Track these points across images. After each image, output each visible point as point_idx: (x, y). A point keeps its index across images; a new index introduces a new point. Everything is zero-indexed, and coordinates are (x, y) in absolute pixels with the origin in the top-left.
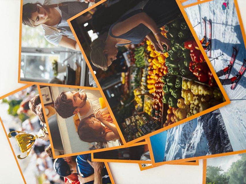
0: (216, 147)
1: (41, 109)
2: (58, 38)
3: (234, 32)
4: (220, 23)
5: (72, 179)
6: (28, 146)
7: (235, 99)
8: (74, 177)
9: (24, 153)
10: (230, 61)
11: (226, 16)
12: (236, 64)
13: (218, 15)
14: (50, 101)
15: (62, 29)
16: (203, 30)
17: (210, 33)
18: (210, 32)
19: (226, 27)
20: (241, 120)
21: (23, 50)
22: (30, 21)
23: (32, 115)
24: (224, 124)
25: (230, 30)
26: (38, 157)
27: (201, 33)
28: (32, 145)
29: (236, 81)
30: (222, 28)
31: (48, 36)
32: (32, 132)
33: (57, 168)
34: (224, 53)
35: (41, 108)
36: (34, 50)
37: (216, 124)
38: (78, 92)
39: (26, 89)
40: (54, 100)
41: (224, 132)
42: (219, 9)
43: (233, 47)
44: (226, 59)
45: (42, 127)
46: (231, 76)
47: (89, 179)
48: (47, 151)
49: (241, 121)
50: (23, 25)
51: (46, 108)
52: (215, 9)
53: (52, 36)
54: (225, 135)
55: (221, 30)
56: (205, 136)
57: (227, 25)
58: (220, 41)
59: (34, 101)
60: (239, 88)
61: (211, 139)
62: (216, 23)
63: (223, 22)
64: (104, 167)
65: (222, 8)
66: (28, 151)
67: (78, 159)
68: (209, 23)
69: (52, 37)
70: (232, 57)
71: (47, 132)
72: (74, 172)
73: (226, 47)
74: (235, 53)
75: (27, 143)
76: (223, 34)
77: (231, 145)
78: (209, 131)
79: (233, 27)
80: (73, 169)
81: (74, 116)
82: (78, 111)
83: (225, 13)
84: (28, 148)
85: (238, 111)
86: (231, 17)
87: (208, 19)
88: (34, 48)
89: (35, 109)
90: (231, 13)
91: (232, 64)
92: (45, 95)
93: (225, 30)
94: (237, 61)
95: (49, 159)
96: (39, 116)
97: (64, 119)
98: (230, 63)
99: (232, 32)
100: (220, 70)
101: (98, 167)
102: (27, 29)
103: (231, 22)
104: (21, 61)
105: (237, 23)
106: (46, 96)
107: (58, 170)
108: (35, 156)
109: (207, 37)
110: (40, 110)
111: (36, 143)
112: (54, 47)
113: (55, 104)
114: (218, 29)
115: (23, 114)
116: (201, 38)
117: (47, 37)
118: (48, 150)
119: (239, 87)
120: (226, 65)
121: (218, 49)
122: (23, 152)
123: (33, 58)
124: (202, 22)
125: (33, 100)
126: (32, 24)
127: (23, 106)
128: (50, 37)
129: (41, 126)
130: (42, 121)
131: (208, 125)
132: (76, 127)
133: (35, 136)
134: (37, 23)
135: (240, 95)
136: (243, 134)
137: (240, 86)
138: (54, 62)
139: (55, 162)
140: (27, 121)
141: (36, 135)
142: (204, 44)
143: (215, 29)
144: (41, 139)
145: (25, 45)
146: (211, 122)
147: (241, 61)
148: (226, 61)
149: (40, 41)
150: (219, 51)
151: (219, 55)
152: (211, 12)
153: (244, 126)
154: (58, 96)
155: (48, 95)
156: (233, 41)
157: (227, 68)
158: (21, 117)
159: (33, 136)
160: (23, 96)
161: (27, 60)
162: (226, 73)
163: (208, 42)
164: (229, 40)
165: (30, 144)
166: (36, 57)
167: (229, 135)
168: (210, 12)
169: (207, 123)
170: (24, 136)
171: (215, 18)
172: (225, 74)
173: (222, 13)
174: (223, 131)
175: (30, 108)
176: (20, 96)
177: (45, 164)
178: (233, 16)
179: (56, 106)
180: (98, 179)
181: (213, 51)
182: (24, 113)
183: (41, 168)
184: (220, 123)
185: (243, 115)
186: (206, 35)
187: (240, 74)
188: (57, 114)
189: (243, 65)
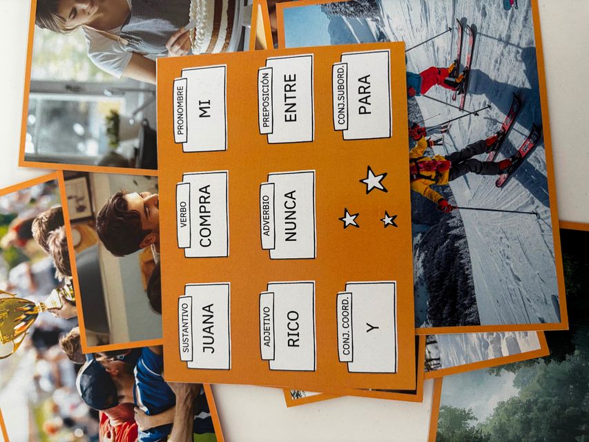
0: (445, 312)
1: (60, 240)
2: (120, 59)
3: (520, 61)
4: (494, 36)
5: (118, 417)
6: (17, 327)
7: (502, 209)
8: (124, 413)
9: (6, 344)
10: (503, 124)
11: (510, 24)
12: (516, 132)
13: (493, 18)
14: (87, 213)
15: (131, 38)
16: (456, 47)
17: (470, 56)
18: (469, 53)
19: (505, 47)
20: (508, 258)
21: (34, 87)
22: (56, 18)
23: (37, 254)
24: (469, 262)
25: (513, 55)
26: (40, 357)
27: (450, 53)
28: (28, 328)
29: (508, 170)
30: (496, 48)
31: (97, 53)
32: (32, 294)
33: (84, 388)
34: (492, 104)
35: (61, 237)
36: (60, 87)
37: (454, 259)
38: (155, 195)
39: (28, 188)
40: (97, 212)
41: (468, 279)
42: (496, 5)
43: (514, 93)
44: (495, 117)
45: (58, 285)
46: (500, 158)
47: (161, 420)
48: (65, 345)
49: (508, 261)
50: (37, 27)
51: (74, 228)
52: (487, 5)
53: (106, 53)
54: (469, 286)
55: (494, 53)
56: (425, 283)
57: (507, 43)
58: (487, 76)
59: (46, 220)
60: (513, 186)
61: (436, 291)
62: (485, 35)
63: (500, 36)
64: (202, 393)
65: (502, 6)
66: (17, 340)
67: (138, 369)
68: (471, 33)
69: (106, 56)
70: (508, 116)
71: (69, 298)
72: (125, 401)
73: (498, 91)
74: (515, 106)
75: (17, 320)
76: (496, 62)
77: (477, 311)
78: (436, 273)
79: (520, 51)
80: (123, 393)
81: (141, 251)
82: (151, 241)
83: (508, 18)
84: (17, 333)
85: (503, 235)
86: (519, 27)
87: (469, 23)
88: (62, 83)
89: (46, 239)
90: (521, 18)
91: (506, 130)
92: (76, 197)
93: (502, 54)
94: (517, 126)
95: (67, 364)
96: (55, 257)
97: (117, 258)
98: (503, 128)
99: (517, 60)
100: (479, 140)
101: (187, 391)
102: (45, 38)
103: (518, 39)
104: (29, 114)
105: (530, 42)
106: (78, 200)
107: (88, 392)
108: (33, 353)
109: (462, 62)
110: (57, 243)
111: (38, 322)
112: (110, 79)
113: (97, 221)
114: (487, 49)
115: (15, 249)
116: (448, 63)
117: (95, 56)
118: (68, 342)
119: (513, 183)
120: (493, 131)
121: (481, 94)
122: (4, 342)
123: (58, 106)
124: (456, 28)
125: (44, 218)
126: (59, 26)
127: (18, 229)
128: (101, 55)
129: (56, 281)
130: (61, 271)
131: (435, 261)
132: (144, 279)
133: (38, 304)
134: (71, 23)
135: (512, 202)
136: (508, 289)
137: (517, 182)
138: (109, 114)
139: (82, 372)
140: (22, 268)
141: (41, 304)
142: (454, 77)
143: (481, 49)
144: (53, 314)
145: (39, 74)
146: (443, 254)
147: (526, 127)
148: (495, 122)
149: (78, 66)
150: (483, 98)
151: (481, 107)
152: (479, 11)
153: (512, 272)
154: (106, 203)
155: (82, 199)
156: (515, 80)
157: (494, 137)
158: (10, 256)
159: (32, 305)
160: (19, 206)
161: (44, 111)
162: (491, 148)
163: (462, 73)
164: (508, 77)
165: (23, 323)
166: (65, 103)
167: (476, 288)
168: (477, 9)
169: (433, 255)
170: (10, 303)
171: (485, 25)
172: (488, 149)
173: (501, 16)
174: (464, 278)
175: (34, 235)
176: (12, 205)
177: (56, 376)
178: (524, 26)
179: (99, 224)
180: (183, 422)
181: (471, 95)
182: (16, 246)
183: (46, 384)
184: (462, 258)
185: (513, 247)
186: (460, 59)
187: (521, 155)
188: (99, 245)
189: (529, 137)
